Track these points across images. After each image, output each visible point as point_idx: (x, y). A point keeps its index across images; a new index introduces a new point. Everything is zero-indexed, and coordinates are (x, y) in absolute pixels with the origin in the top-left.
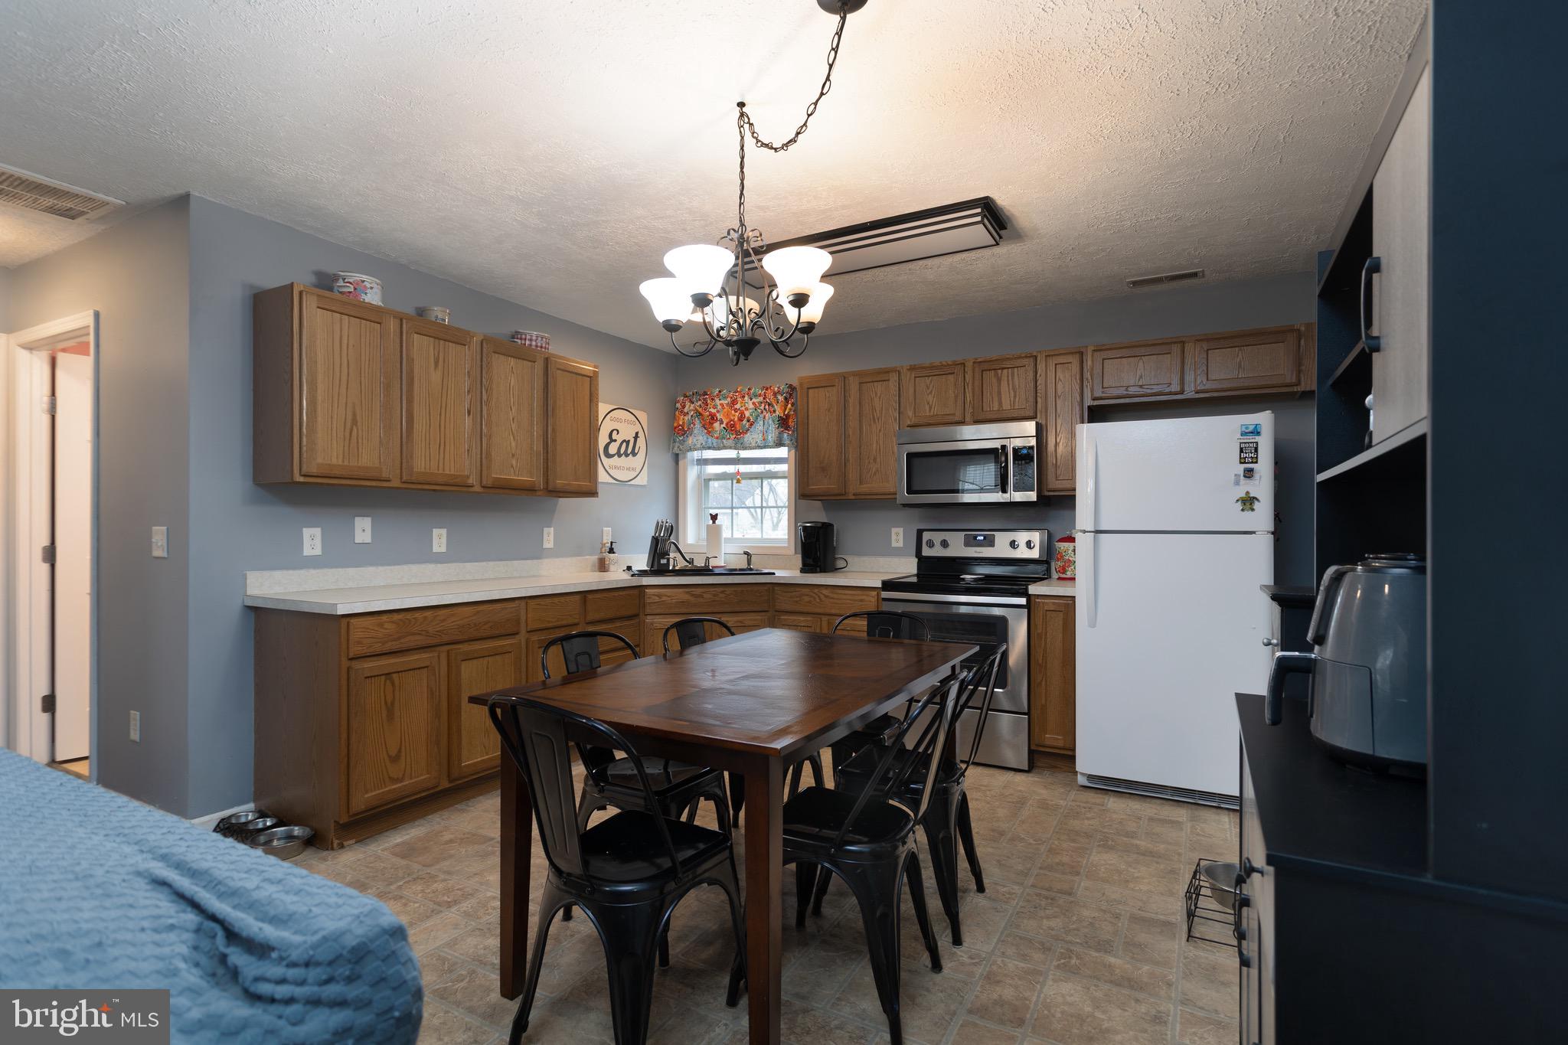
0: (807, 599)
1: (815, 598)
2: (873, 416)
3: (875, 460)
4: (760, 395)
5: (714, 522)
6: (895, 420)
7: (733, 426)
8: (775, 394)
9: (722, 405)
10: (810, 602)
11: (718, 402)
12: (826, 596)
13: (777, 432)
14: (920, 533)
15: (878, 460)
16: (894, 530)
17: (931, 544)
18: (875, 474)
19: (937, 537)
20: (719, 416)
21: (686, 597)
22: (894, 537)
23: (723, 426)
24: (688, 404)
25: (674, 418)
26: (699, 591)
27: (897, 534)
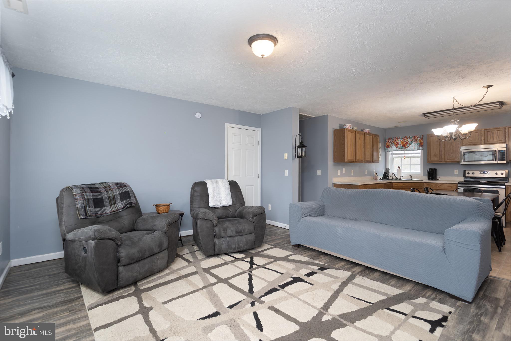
0: (434, 186)
1: (436, 186)
2: (451, 143)
3: (452, 153)
4: (413, 138)
5: (399, 168)
6: (459, 144)
7: (404, 145)
8: (417, 138)
9: (401, 140)
10: (435, 187)
11: (399, 140)
12: (440, 186)
13: (418, 147)
14: (465, 171)
15: (453, 153)
16: (455, 170)
17: (468, 173)
18: (452, 157)
19: (471, 172)
20: (399, 143)
21: (402, 185)
22: (455, 172)
23: (401, 146)
24: (390, 141)
25: (386, 144)
26: (405, 184)
27: (456, 171)
